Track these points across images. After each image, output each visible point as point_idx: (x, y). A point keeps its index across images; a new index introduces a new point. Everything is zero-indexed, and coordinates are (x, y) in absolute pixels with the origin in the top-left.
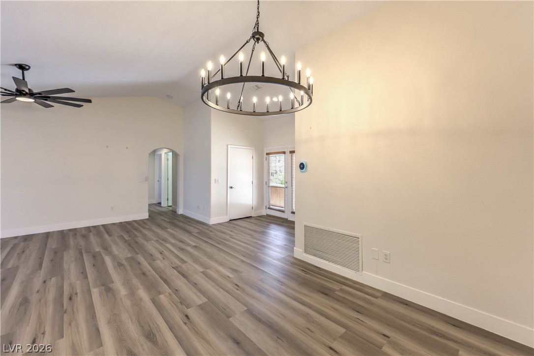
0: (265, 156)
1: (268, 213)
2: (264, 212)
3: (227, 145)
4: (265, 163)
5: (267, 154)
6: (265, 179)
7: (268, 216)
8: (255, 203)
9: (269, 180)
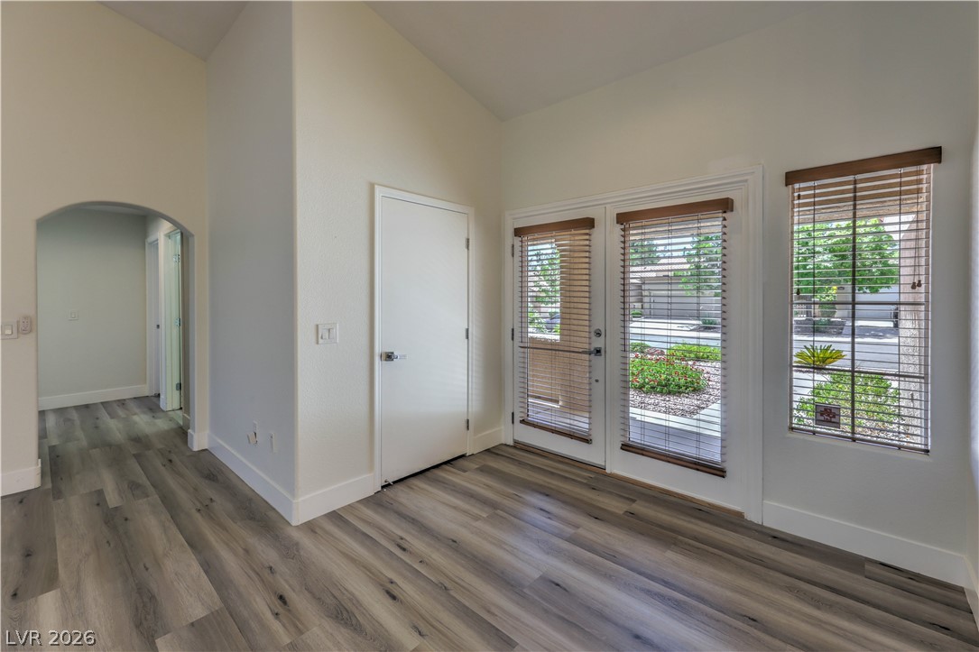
0: (509, 238)
1: (520, 440)
2: (506, 433)
3: (372, 187)
4: (510, 265)
5: (519, 232)
6: (510, 320)
7: (519, 446)
8: (476, 406)
9: (524, 321)
